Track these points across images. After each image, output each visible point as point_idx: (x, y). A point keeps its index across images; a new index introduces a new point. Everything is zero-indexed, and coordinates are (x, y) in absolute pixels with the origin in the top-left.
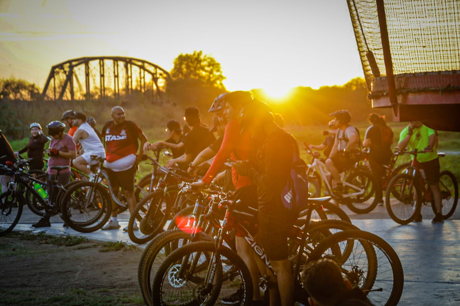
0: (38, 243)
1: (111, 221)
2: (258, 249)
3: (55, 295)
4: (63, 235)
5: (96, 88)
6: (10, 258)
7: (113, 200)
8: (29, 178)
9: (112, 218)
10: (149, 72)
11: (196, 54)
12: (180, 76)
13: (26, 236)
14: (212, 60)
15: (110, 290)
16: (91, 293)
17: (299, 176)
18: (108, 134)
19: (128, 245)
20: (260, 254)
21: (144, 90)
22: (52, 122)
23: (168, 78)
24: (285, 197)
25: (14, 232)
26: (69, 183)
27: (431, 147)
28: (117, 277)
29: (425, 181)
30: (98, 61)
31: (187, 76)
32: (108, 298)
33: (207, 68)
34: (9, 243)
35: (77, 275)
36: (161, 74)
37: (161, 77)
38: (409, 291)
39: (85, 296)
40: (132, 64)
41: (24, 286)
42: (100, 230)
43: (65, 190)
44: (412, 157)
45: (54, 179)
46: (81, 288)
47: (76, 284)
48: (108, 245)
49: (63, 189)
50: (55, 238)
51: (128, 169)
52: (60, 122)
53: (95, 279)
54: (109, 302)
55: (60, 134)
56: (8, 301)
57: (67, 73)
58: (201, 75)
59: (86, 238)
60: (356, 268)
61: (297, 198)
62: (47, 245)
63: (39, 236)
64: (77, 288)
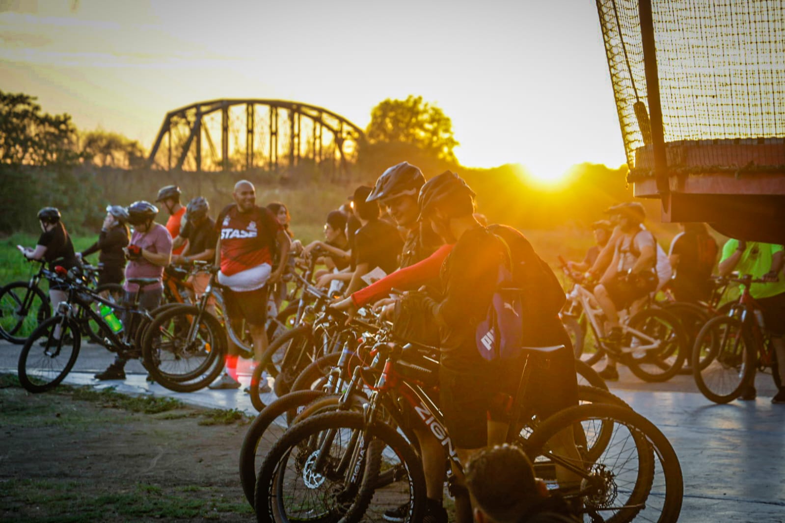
0: (100, 406)
1: (226, 375)
2: (437, 429)
3: (110, 493)
4: (144, 395)
5: (237, 152)
6: (48, 428)
7: (230, 339)
8: (91, 296)
9: (227, 370)
10: (329, 128)
11: (412, 100)
12: (382, 137)
13: (84, 394)
14: (437, 112)
15: (203, 489)
16: (170, 493)
17: (508, 306)
18: (226, 227)
19: (248, 415)
20: (441, 437)
21: (320, 157)
22: (136, 203)
23: (361, 139)
24: (483, 340)
25: (64, 386)
26: (159, 307)
27: (775, 273)
28: (219, 468)
29: (763, 331)
30: (244, 107)
31: (393, 136)
32: (197, 502)
33: (428, 126)
34: (53, 404)
35: (154, 462)
36: (349, 133)
37: (349, 137)
38: (705, 514)
39: (158, 497)
40: (301, 113)
41: (63, 475)
42: (206, 389)
43: (151, 318)
44: (742, 289)
45: (134, 299)
46: (155, 483)
47: (149, 477)
48: (215, 414)
49: (148, 317)
50: (129, 398)
51: (257, 288)
52: (149, 204)
53: (183, 469)
54: (196, 508)
55: (148, 223)
56: (30, 499)
57: (192, 125)
58: (417, 137)
59: (180, 401)
60: (602, 467)
61: (503, 342)
62: (114, 410)
63: (103, 394)
64: (149, 484)
